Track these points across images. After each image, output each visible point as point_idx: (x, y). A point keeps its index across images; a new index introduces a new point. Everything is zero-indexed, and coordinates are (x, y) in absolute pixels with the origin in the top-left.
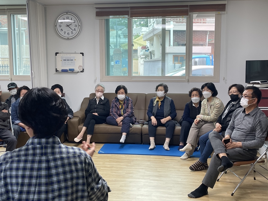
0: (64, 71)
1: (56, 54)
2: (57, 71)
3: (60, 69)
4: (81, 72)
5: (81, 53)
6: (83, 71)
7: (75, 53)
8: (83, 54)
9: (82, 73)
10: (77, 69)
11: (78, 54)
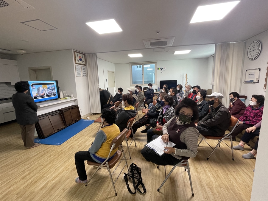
0: (248, 82)
1: (246, 70)
3: (246, 81)
4: (257, 82)
5: (258, 69)
7: (256, 69)
8: (260, 69)
10: (255, 81)
11: (257, 69)
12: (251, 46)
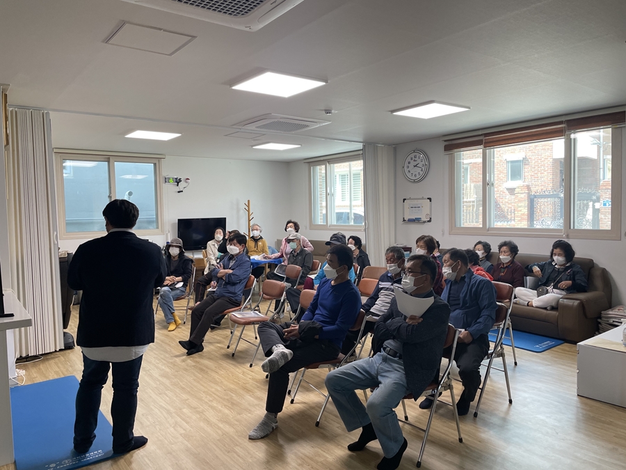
0: (411, 221)
1: (404, 200)
2: (404, 220)
3: (406, 219)
4: (428, 221)
5: (428, 198)
6: (430, 221)
7: (423, 198)
8: (430, 199)
9: (429, 223)
10: (424, 219)
11: (425, 199)
12: (409, 157)
